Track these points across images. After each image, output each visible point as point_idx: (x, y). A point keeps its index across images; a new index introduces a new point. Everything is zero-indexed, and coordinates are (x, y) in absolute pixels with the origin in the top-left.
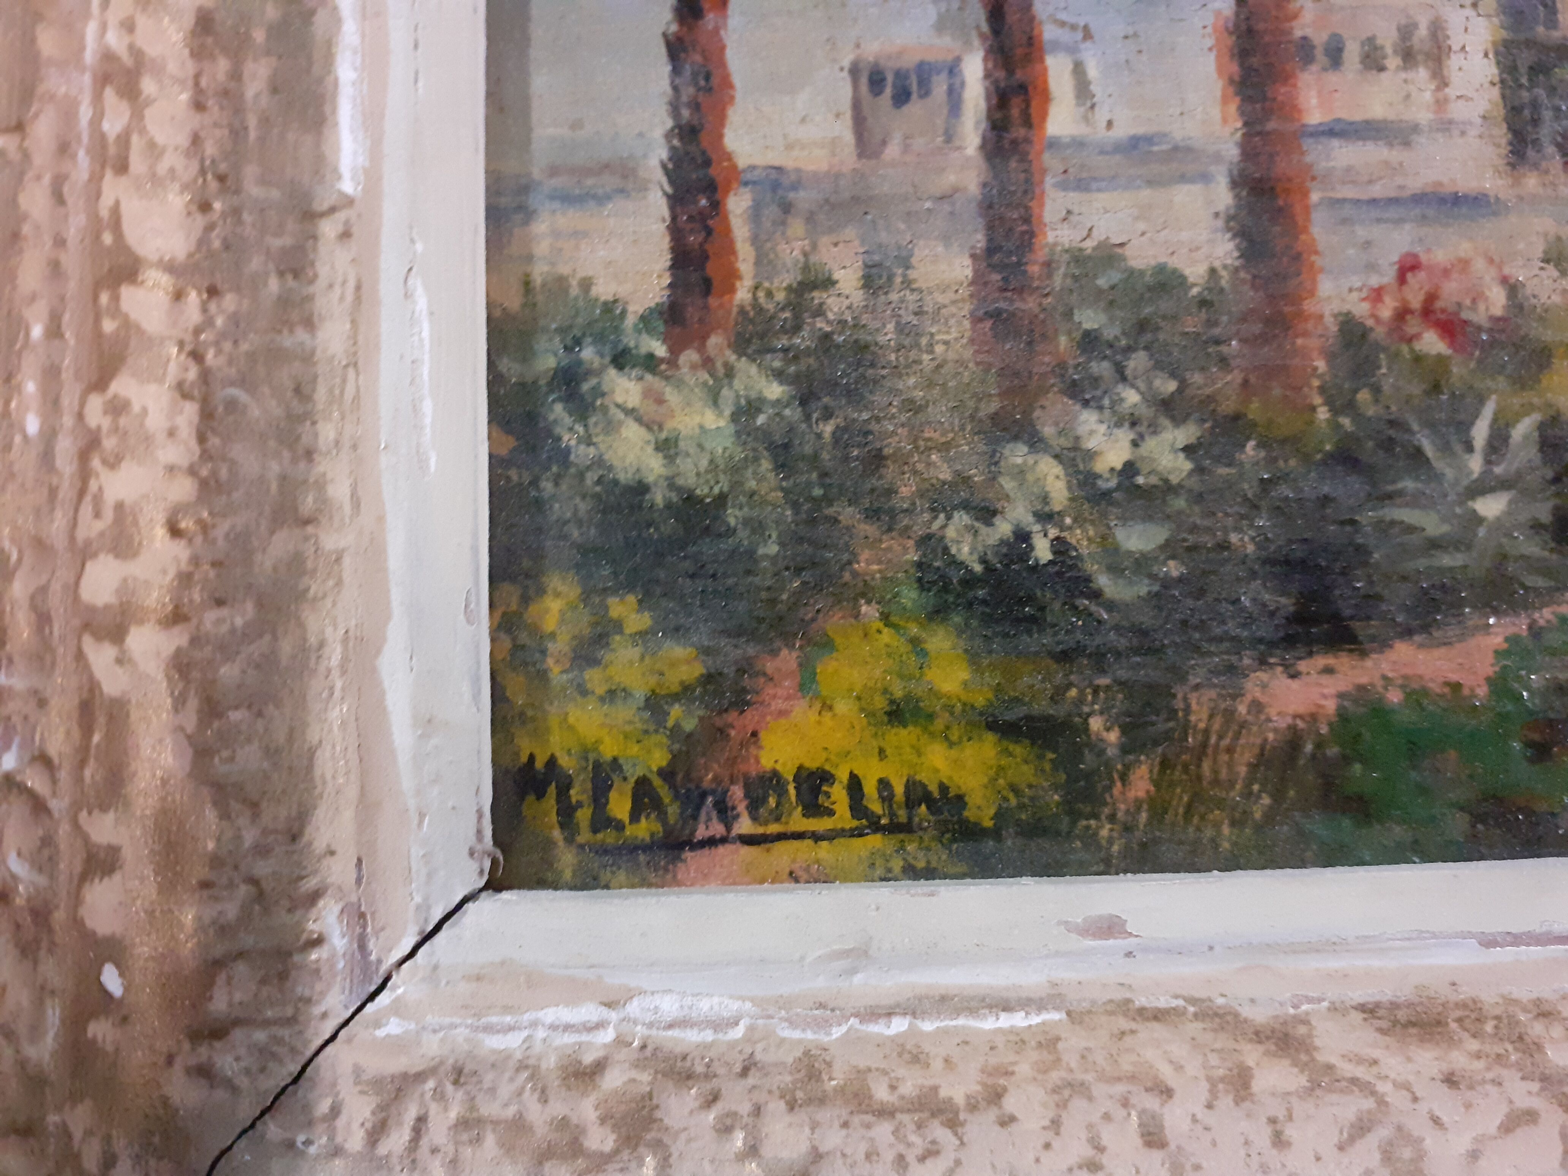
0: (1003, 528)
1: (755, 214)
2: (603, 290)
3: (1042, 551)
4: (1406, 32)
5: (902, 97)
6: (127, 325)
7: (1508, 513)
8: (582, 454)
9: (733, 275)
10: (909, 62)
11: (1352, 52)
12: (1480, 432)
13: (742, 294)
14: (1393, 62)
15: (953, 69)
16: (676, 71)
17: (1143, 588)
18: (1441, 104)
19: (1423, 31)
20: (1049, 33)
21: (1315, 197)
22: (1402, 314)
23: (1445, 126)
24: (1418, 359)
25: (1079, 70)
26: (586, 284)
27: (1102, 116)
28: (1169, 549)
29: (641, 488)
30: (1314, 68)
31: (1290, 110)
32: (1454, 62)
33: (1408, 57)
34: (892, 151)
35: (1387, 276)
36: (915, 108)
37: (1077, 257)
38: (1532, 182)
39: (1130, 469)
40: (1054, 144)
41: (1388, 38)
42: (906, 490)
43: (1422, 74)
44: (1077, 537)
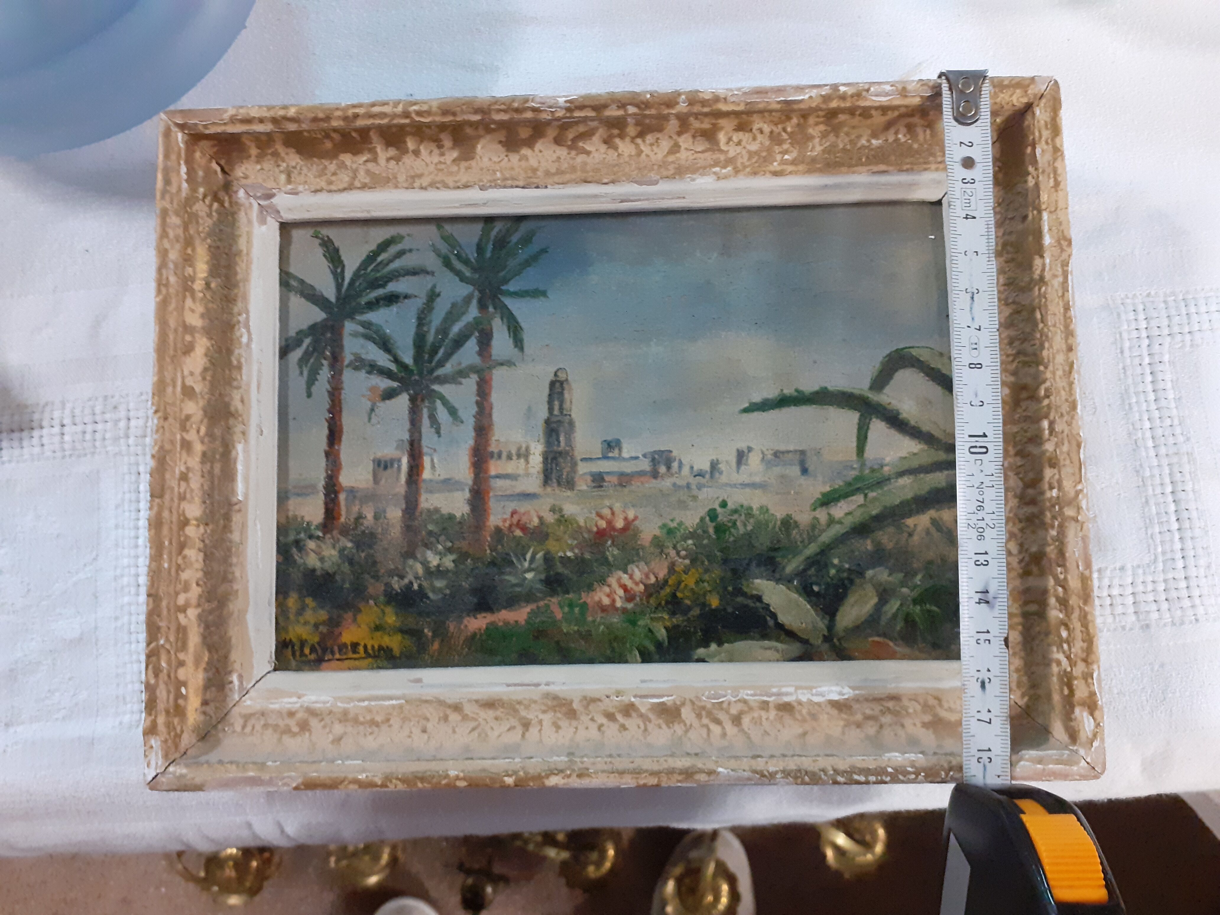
0: (406, 581)
1: (346, 499)
2: (307, 519)
3: (416, 587)
4: (519, 449)
5: (386, 468)
6: (187, 537)
7: (534, 577)
8: (299, 561)
9: (340, 515)
10: (388, 458)
11: (504, 455)
12: (528, 556)
13: (342, 519)
14: (515, 457)
15: (399, 460)
16: (327, 460)
17: (440, 596)
18: (527, 469)
19: (523, 449)
20: (425, 450)
21: (491, 494)
22: (511, 526)
23: (527, 475)
24: (515, 537)
25: (432, 460)
26: (303, 517)
27: (437, 473)
28: (447, 587)
29: (314, 570)
30: (494, 459)
31: (486, 471)
32: (531, 457)
33: (519, 456)
34: (383, 482)
35: (508, 516)
36: (389, 471)
37: (429, 510)
38: (549, 489)
39: (439, 566)
40: (424, 481)
41: (514, 452)
42: (382, 571)
43: (522, 460)
44: (425, 584)
